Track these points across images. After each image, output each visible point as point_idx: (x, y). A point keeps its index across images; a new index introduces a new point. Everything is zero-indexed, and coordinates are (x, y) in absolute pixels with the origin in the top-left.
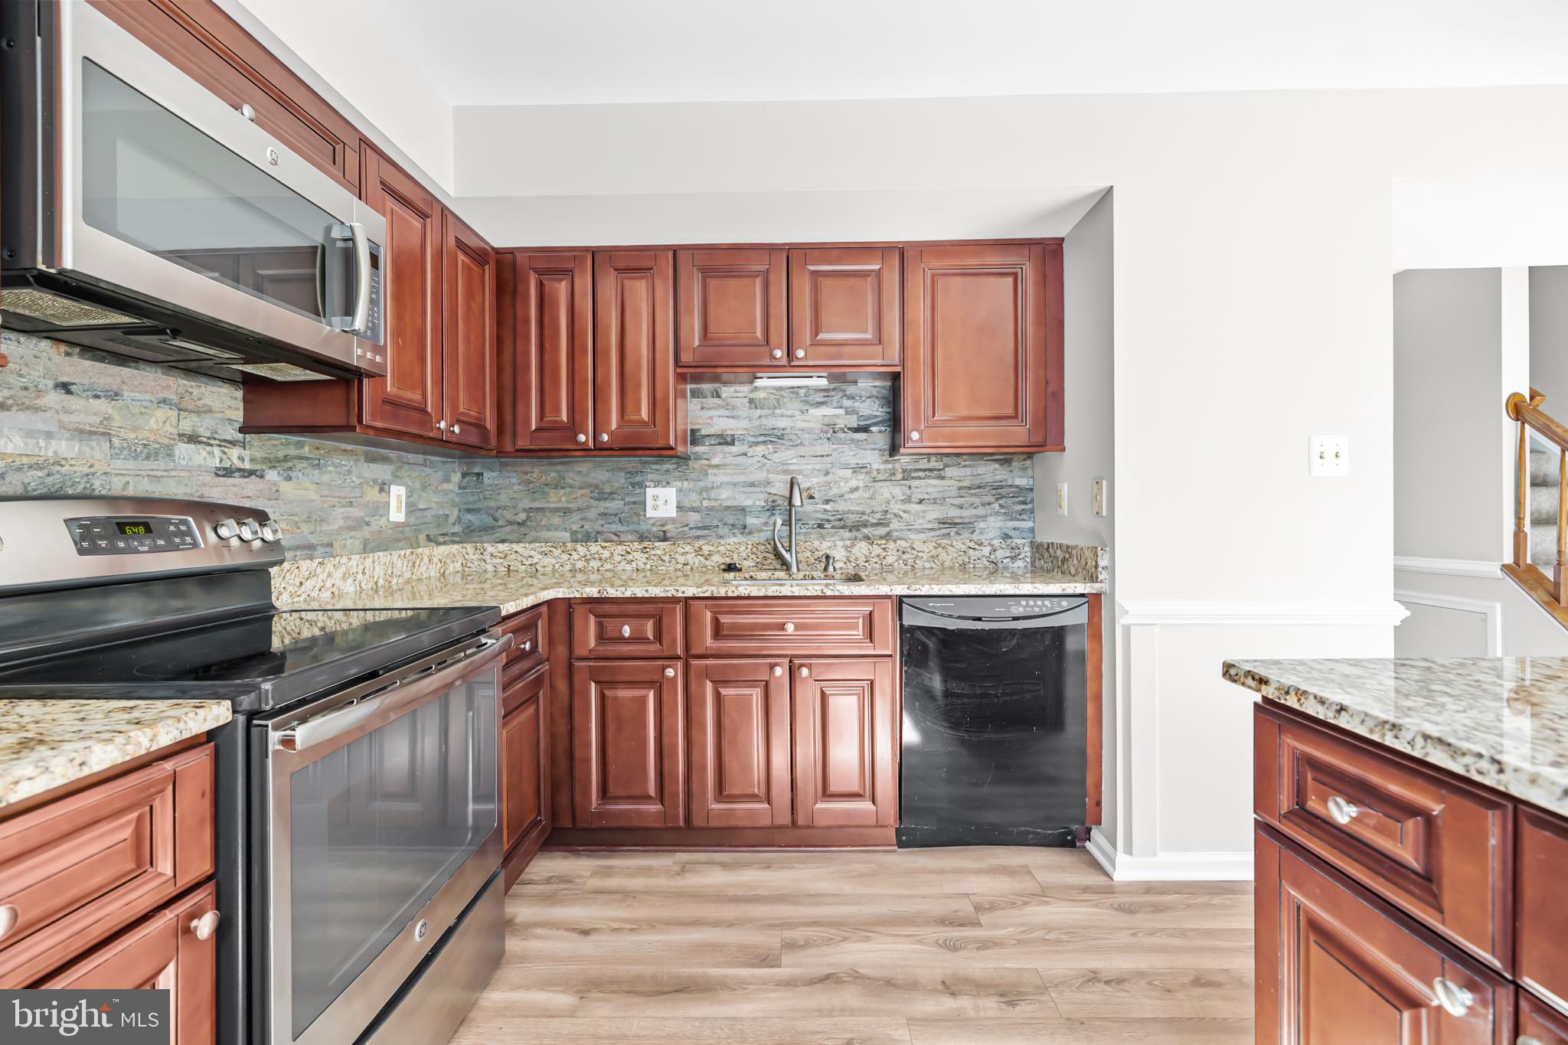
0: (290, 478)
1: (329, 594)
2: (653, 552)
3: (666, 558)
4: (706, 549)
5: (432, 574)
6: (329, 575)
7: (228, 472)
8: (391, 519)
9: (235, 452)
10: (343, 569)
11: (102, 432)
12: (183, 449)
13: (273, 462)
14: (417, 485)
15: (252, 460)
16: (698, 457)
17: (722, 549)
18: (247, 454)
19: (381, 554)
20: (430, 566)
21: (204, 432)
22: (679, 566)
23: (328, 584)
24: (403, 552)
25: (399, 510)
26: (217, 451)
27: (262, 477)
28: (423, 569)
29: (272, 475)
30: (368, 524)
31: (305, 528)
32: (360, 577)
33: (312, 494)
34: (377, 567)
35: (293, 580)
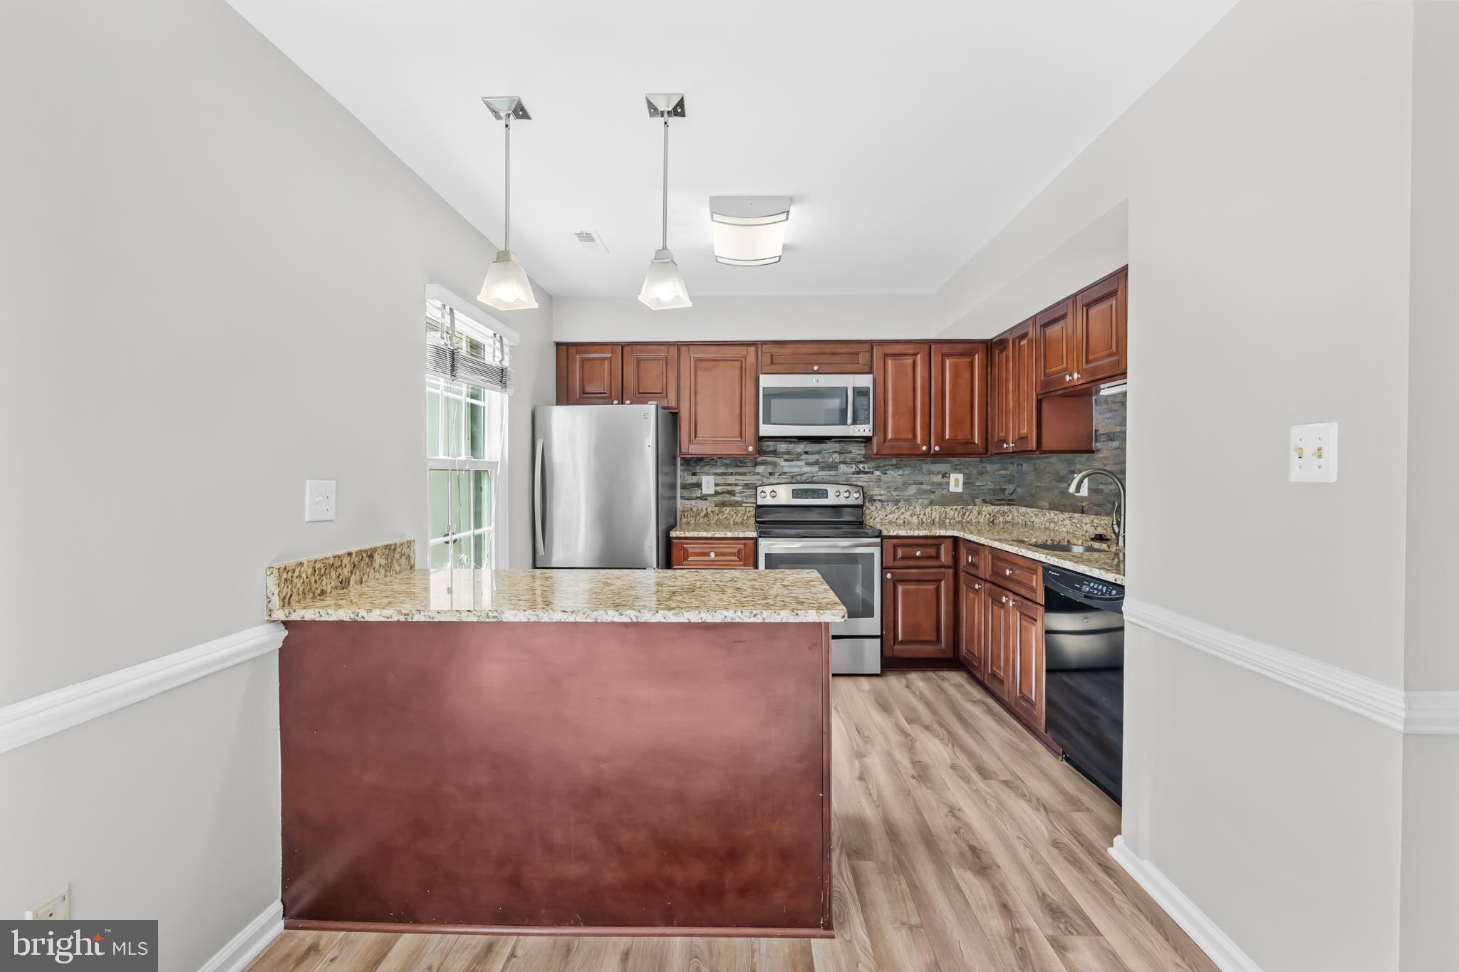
0: (886, 474)
1: (902, 521)
2: (1073, 521)
3: (1078, 525)
4: (1096, 521)
5: (982, 520)
6: (902, 513)
7: (858, 473)
8: (950, 490)
9: (861, 466)
10: (911, 512)
11: (816, 463)
12: (842, 466)
13: (877, 468)
14: (975, 472)
15: (868, 468)
16: (1098, 450)
17: (1102, 522)
18: (866, 466)
19: (937, 507)
20: (980, 516)
21: (848, 460)
22: (1084, 533)
23: (902, 517)
24: (955, 508)
25: (957, 485)
26: (854, 466)
27: (873, 474)
28: (972, 516)
29: (877, 473)
30: (933, 492)
31: (893, 493)
32: (922, 516)
33: (899, 479)
34: (934, 513)
35: (882, 514)
